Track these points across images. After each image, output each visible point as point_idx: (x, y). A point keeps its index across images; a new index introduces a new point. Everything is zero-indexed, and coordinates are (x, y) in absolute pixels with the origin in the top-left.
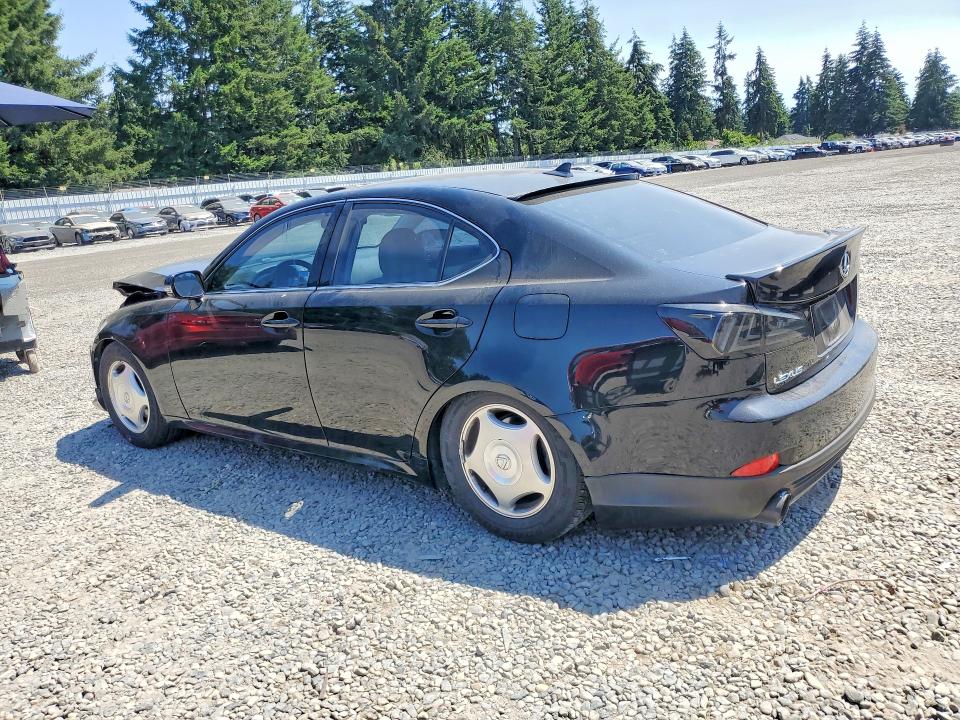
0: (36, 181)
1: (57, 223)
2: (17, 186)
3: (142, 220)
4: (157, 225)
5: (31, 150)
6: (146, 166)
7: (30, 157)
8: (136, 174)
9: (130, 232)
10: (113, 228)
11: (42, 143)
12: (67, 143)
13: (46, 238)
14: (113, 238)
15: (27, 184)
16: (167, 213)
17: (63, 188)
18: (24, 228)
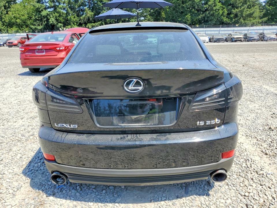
0: (231, 23)
1: (229, 35)
2: (226, 24)
3: (251, 36)
4: (256, 38)
5: (233, 14)
6: (265, 19)
7: (232, 16)
8: (261, 21)
9: (247, 40)
10: (242, 38)
11: (236, 11)
12: (243, 11)
13: (223, 39)
14: (241, 41)
15: (229, 24)
16: (262, 34)
17: (237, 25)
18: (219, 36)
